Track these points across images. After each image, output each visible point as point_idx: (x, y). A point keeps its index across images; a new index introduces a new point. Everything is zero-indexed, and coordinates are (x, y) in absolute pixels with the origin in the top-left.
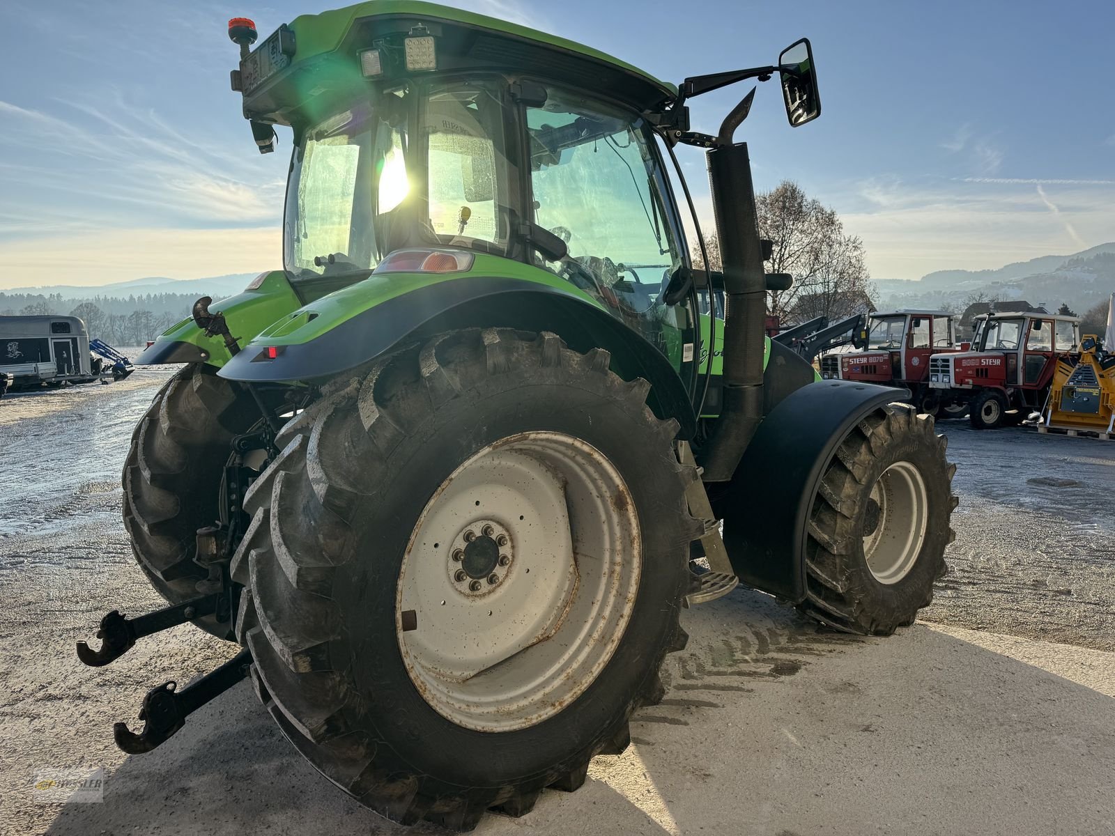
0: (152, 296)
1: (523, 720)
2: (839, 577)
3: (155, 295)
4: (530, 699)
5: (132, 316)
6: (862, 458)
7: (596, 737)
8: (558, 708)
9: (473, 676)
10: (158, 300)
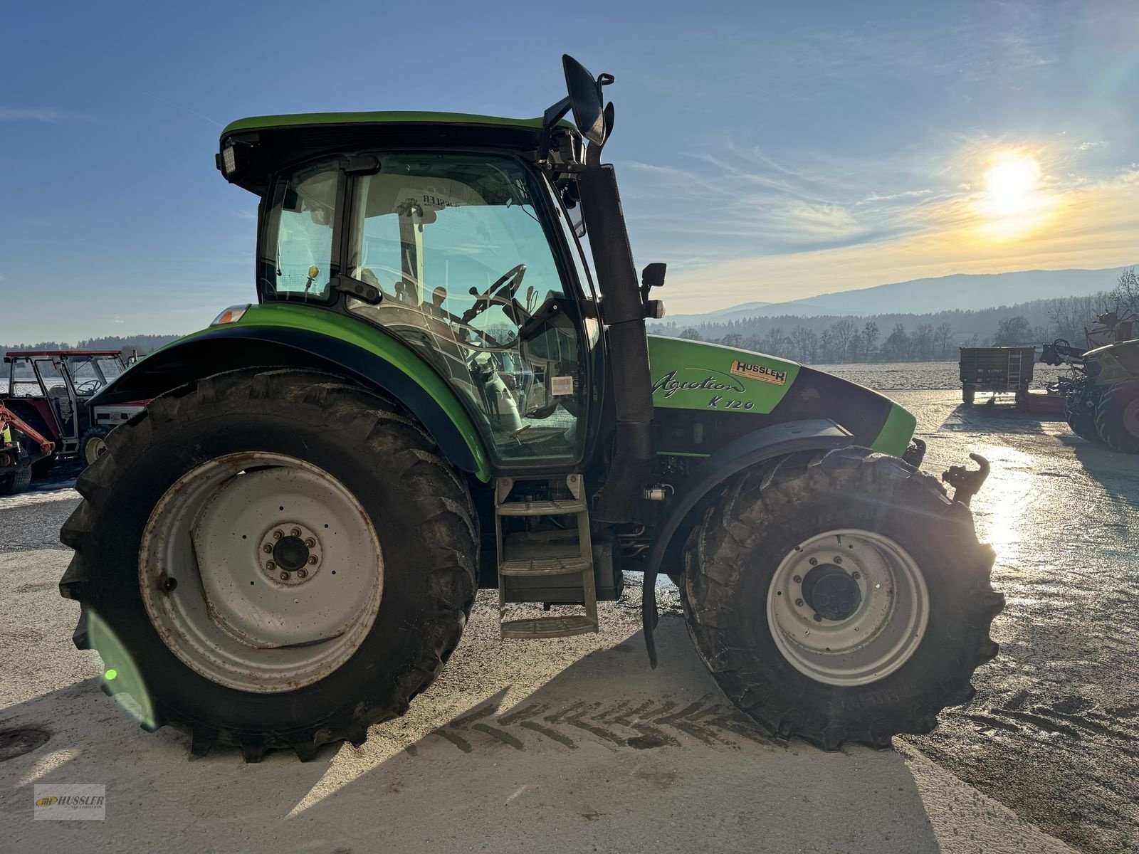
0: (747, 320)
1: (258, 686)
2: (713, 653)
3: (750, 319)
4: (283, 674)
5: (724, 339)
6: (753, 515)
7: (319, 722)
8: (294, 687)
9: (276, 648)
10: (752, 323)
